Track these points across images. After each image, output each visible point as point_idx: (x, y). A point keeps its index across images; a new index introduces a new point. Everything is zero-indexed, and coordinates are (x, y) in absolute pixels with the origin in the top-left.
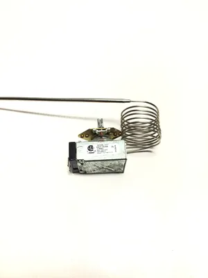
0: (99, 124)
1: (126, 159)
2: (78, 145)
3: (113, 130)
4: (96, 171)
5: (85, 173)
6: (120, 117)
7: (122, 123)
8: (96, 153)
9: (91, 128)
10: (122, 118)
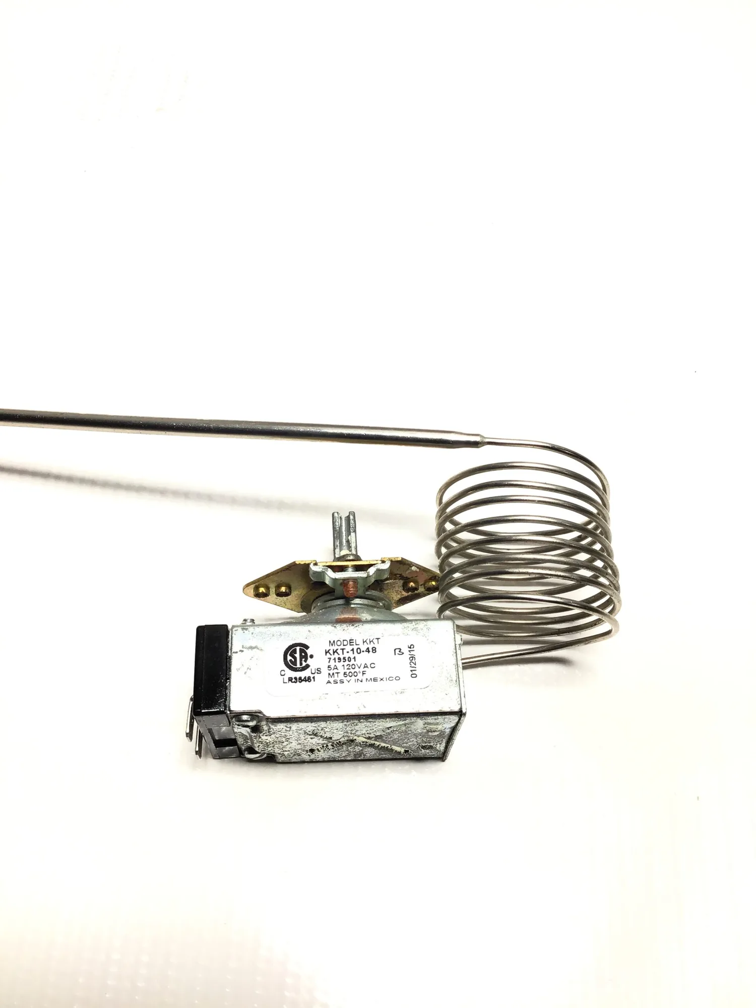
0: (337, 534)
1: (460, 714)
2: (237, 641)
3: (400, 569)
4: (322, 755)
5: (270, 759)
6: (435, 509)
7: (444, 537)
8: (322, 678)
9: (301, 559)
10: (445, 516)
